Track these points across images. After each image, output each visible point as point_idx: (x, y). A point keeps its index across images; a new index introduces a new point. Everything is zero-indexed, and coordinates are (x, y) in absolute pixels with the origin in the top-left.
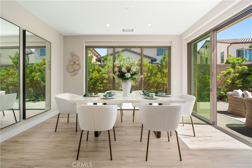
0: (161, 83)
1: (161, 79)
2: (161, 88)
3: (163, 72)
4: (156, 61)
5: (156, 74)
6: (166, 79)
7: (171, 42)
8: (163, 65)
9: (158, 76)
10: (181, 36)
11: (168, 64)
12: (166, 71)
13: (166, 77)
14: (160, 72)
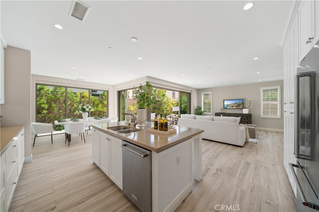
0: (101, 111)
1: (102, 109)
2: (102, 115)
3: (103, 103)
4: (96, 92)
5: (98, 105)
6: (105, 109)
7: (109, 88)
8: (103, 98)
9: (99, 106)
10: (114, 86)
11: (107, 97)
12: (105, 103)
13: (105, 107)
14: (101, 103)
